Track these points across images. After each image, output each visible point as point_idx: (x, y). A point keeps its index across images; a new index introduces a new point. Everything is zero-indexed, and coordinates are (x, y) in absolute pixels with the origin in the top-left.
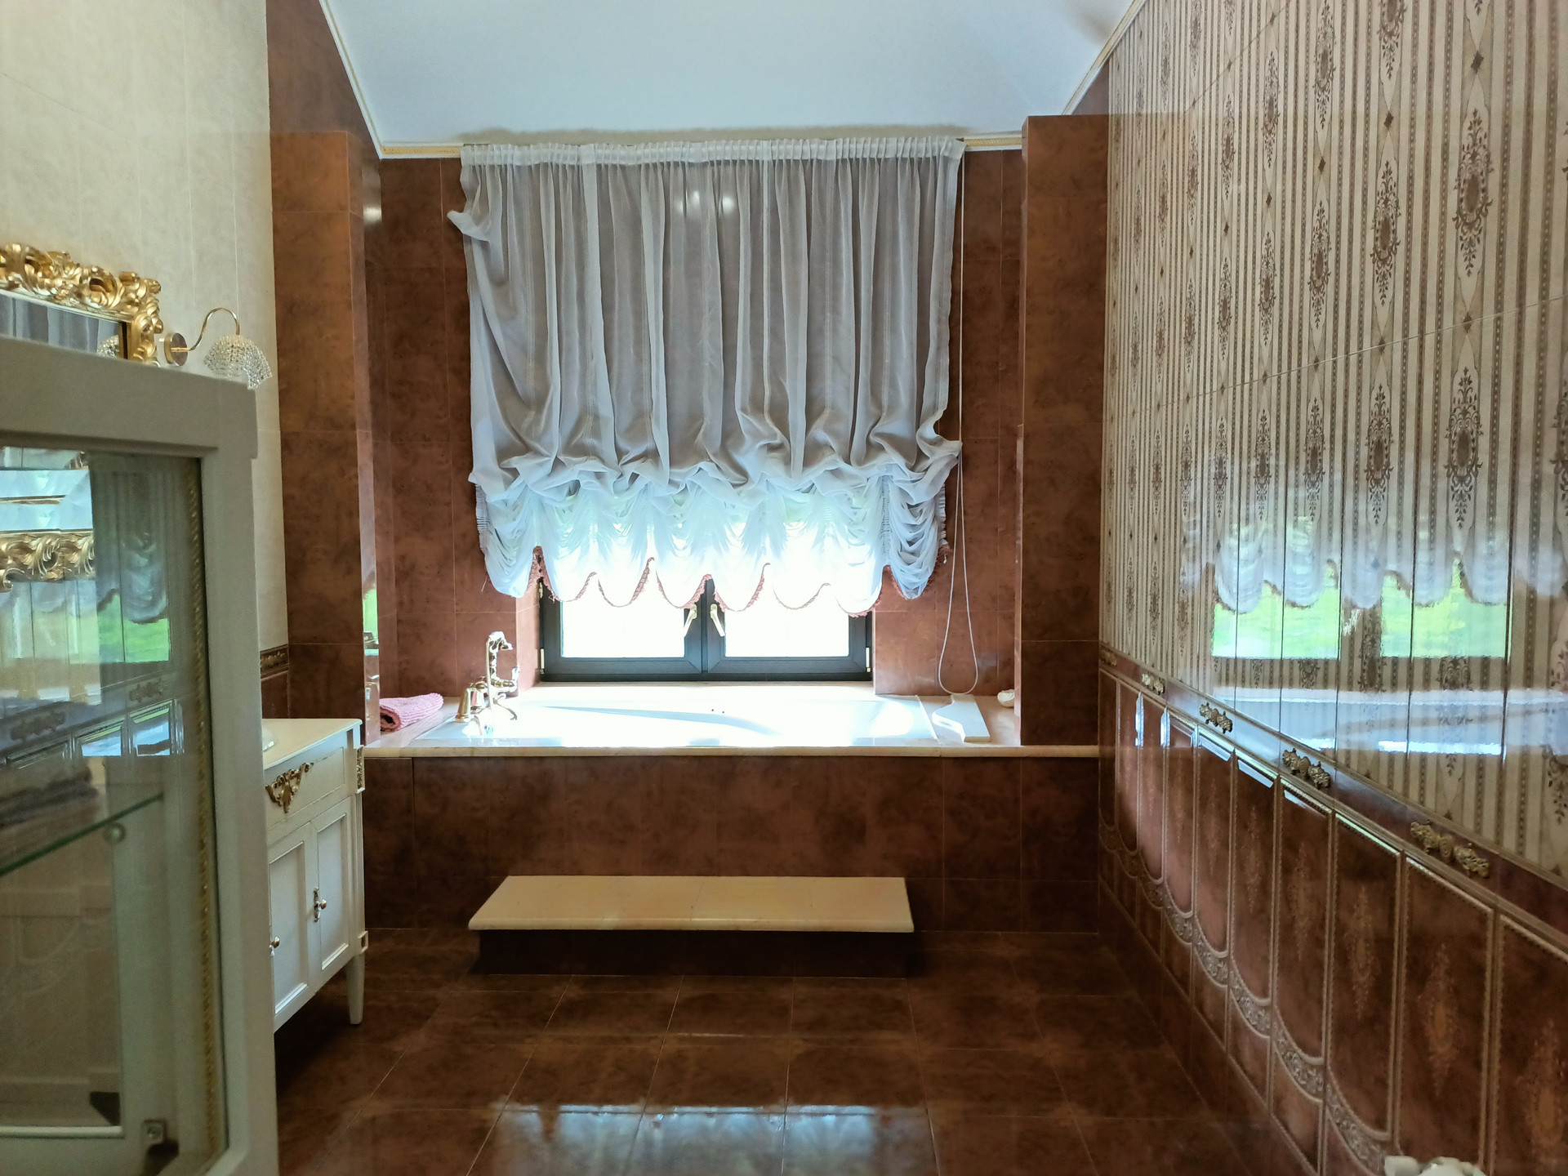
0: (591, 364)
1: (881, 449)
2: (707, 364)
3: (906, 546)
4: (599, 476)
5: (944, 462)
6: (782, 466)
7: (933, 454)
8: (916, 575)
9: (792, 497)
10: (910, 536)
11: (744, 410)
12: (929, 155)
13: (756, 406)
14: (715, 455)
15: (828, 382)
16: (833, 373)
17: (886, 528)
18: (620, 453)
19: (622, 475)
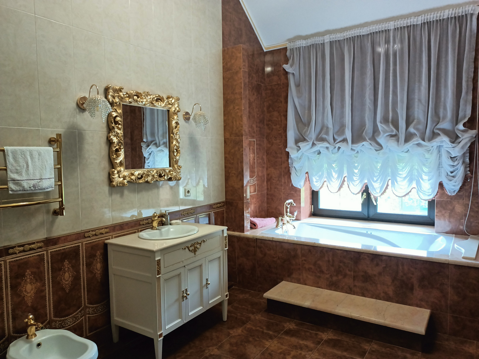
0: (326, 110)
1: (439, 135)
2: (367, 106)
3: (449, 174)
4: (327, 148)
5: (467, 139)
6: (396, 143)
7: (463, 136)
8: (454, 186)
9: (400, 155)
10: (452, 170)
11: (381, 123)
12: (464, 14)
13: (385, 120)
14: (370, 139)
15: (416, 109)
16: (418, 105)
17: (441, 166)
18: (335, 140)
19: (335, 147)
